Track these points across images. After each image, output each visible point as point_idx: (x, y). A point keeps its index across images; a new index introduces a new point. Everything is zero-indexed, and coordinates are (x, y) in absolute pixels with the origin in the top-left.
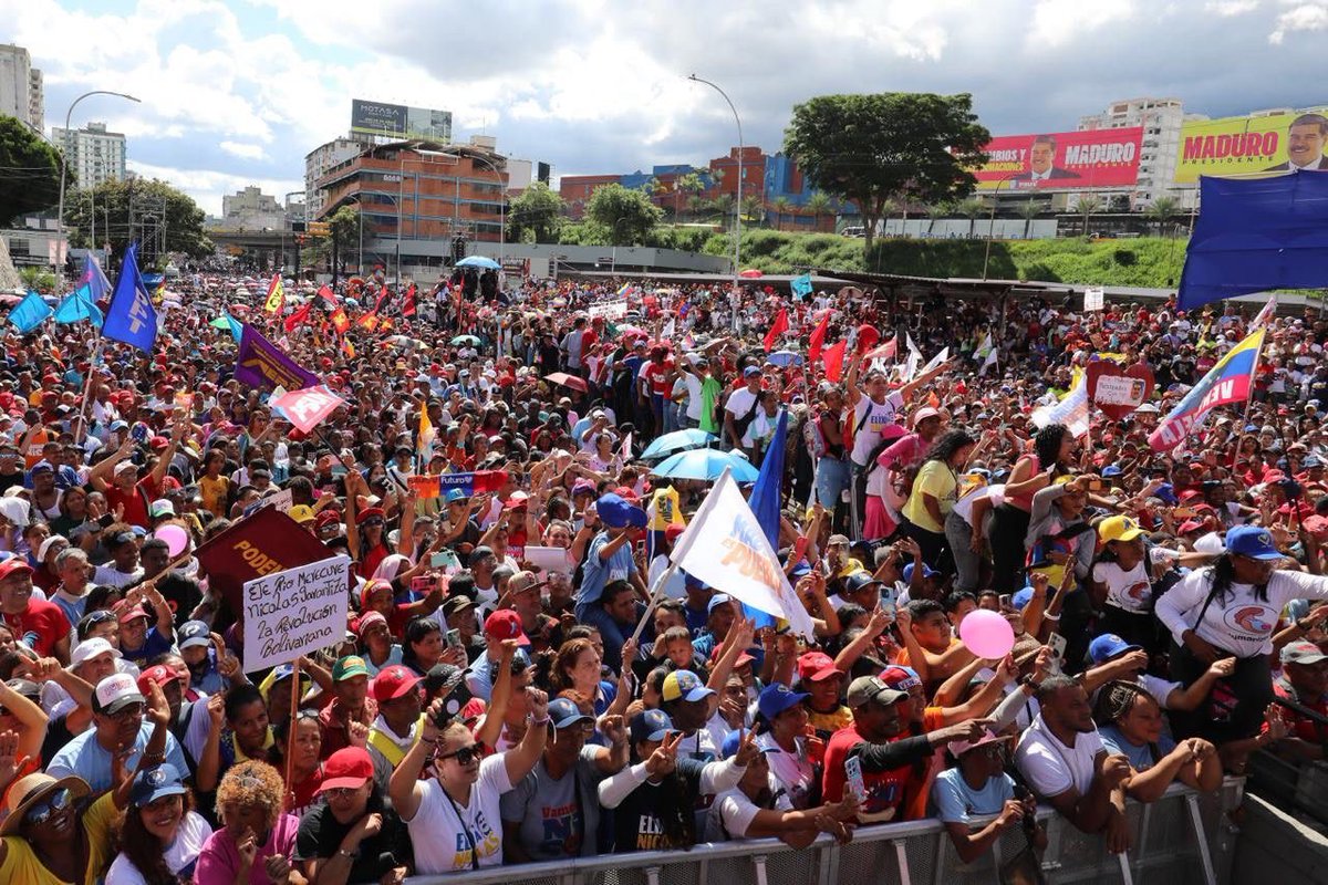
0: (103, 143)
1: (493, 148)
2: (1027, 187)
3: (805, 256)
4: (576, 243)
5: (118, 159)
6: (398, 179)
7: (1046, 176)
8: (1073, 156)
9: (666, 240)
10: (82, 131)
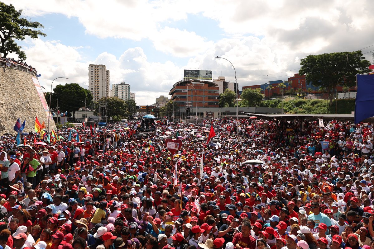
0: (124, 87)
5: (127, 91)
6: (187, 91)
9: (266, 104)
10: (119, 84)
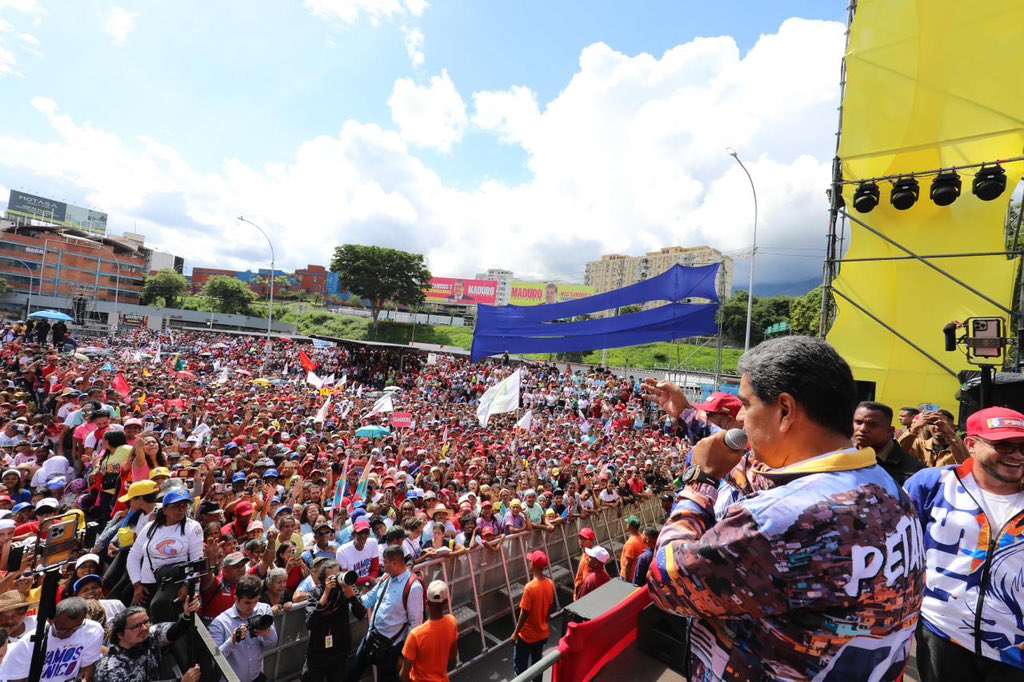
1: (142, 243)
2: (453, 302)
3: (341, 327)
4: (195, 309)
6: (41, 252)
7: (461, 298)
8: (472, 291)
9: (258, 311)
